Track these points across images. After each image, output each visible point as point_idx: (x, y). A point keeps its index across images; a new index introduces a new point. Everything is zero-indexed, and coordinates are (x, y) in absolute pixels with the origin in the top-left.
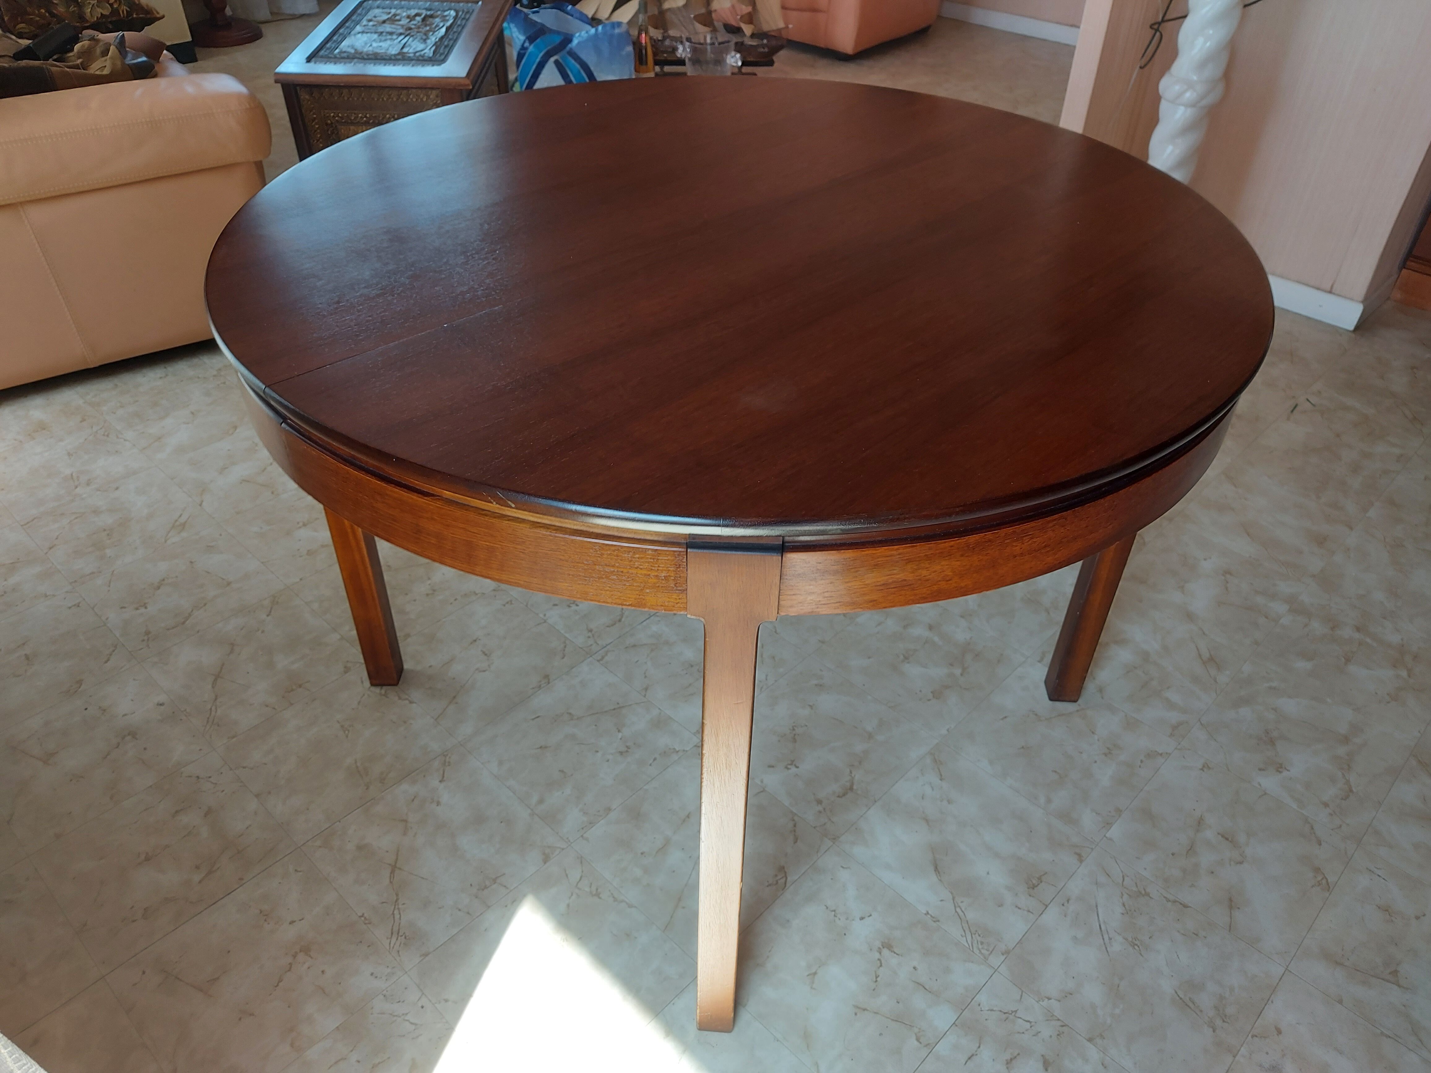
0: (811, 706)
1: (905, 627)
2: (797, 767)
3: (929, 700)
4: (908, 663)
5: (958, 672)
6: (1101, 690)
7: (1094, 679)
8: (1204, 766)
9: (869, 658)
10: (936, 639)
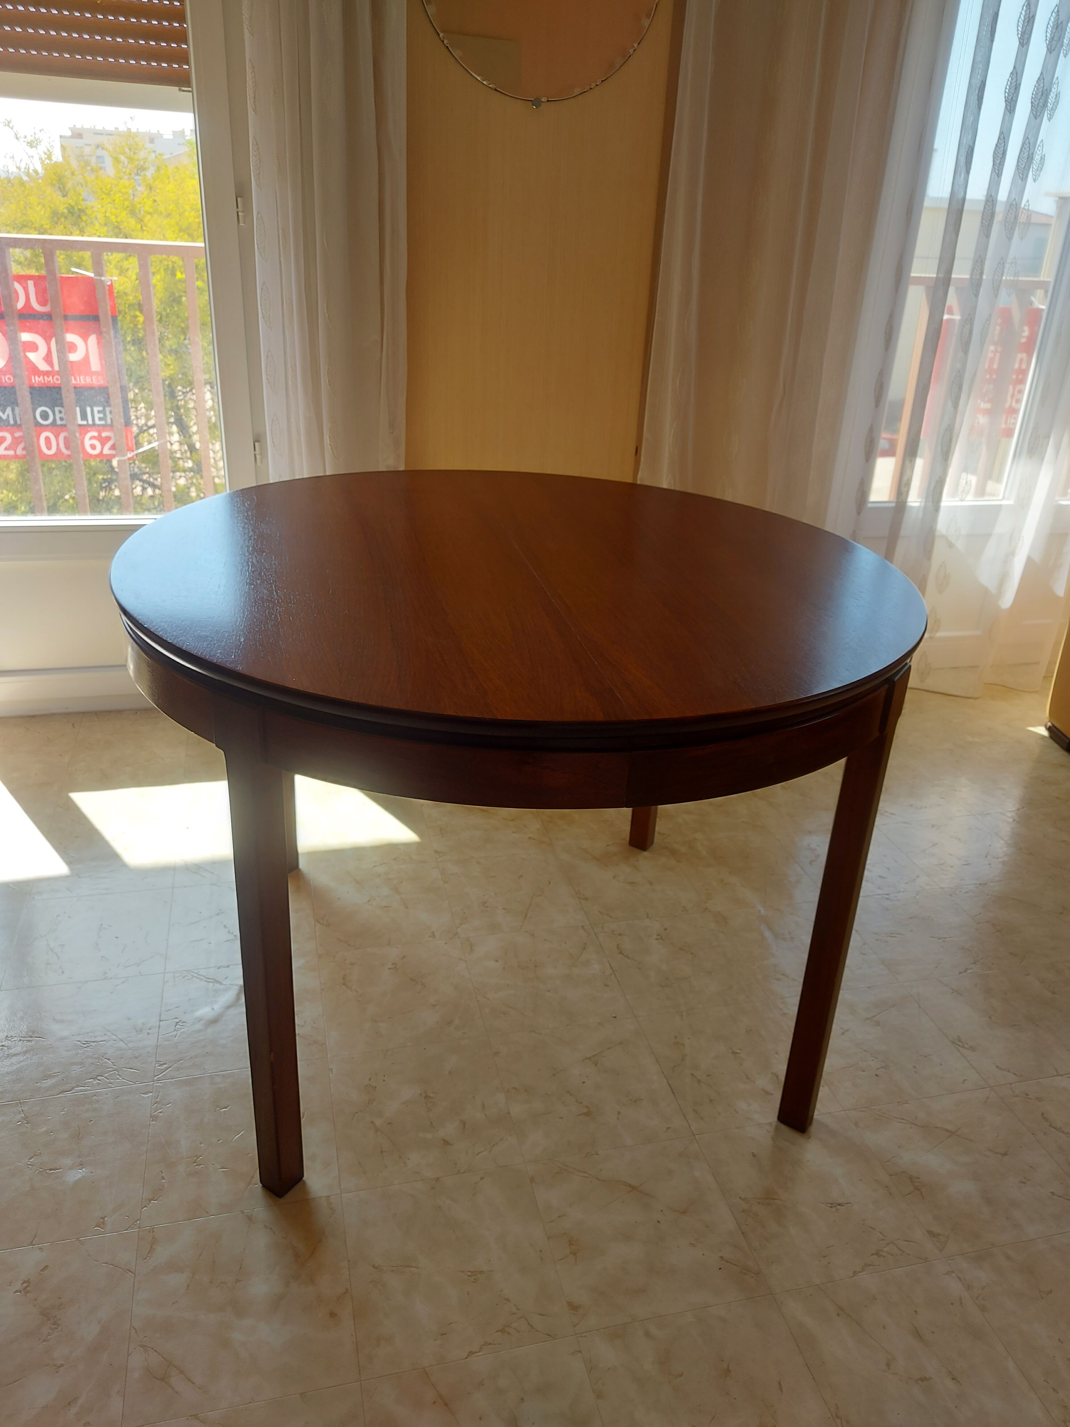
0: (435, 1006)
1: (464, 1123)
2: (389, 969)
3: (370, 1080)
4: (421, 1094)
5: (378, 1122)
6: (250, 1218)
7: (266, 1227)
8: (103, 1223)
9: (450, 1072)
10: (429, 1136)
